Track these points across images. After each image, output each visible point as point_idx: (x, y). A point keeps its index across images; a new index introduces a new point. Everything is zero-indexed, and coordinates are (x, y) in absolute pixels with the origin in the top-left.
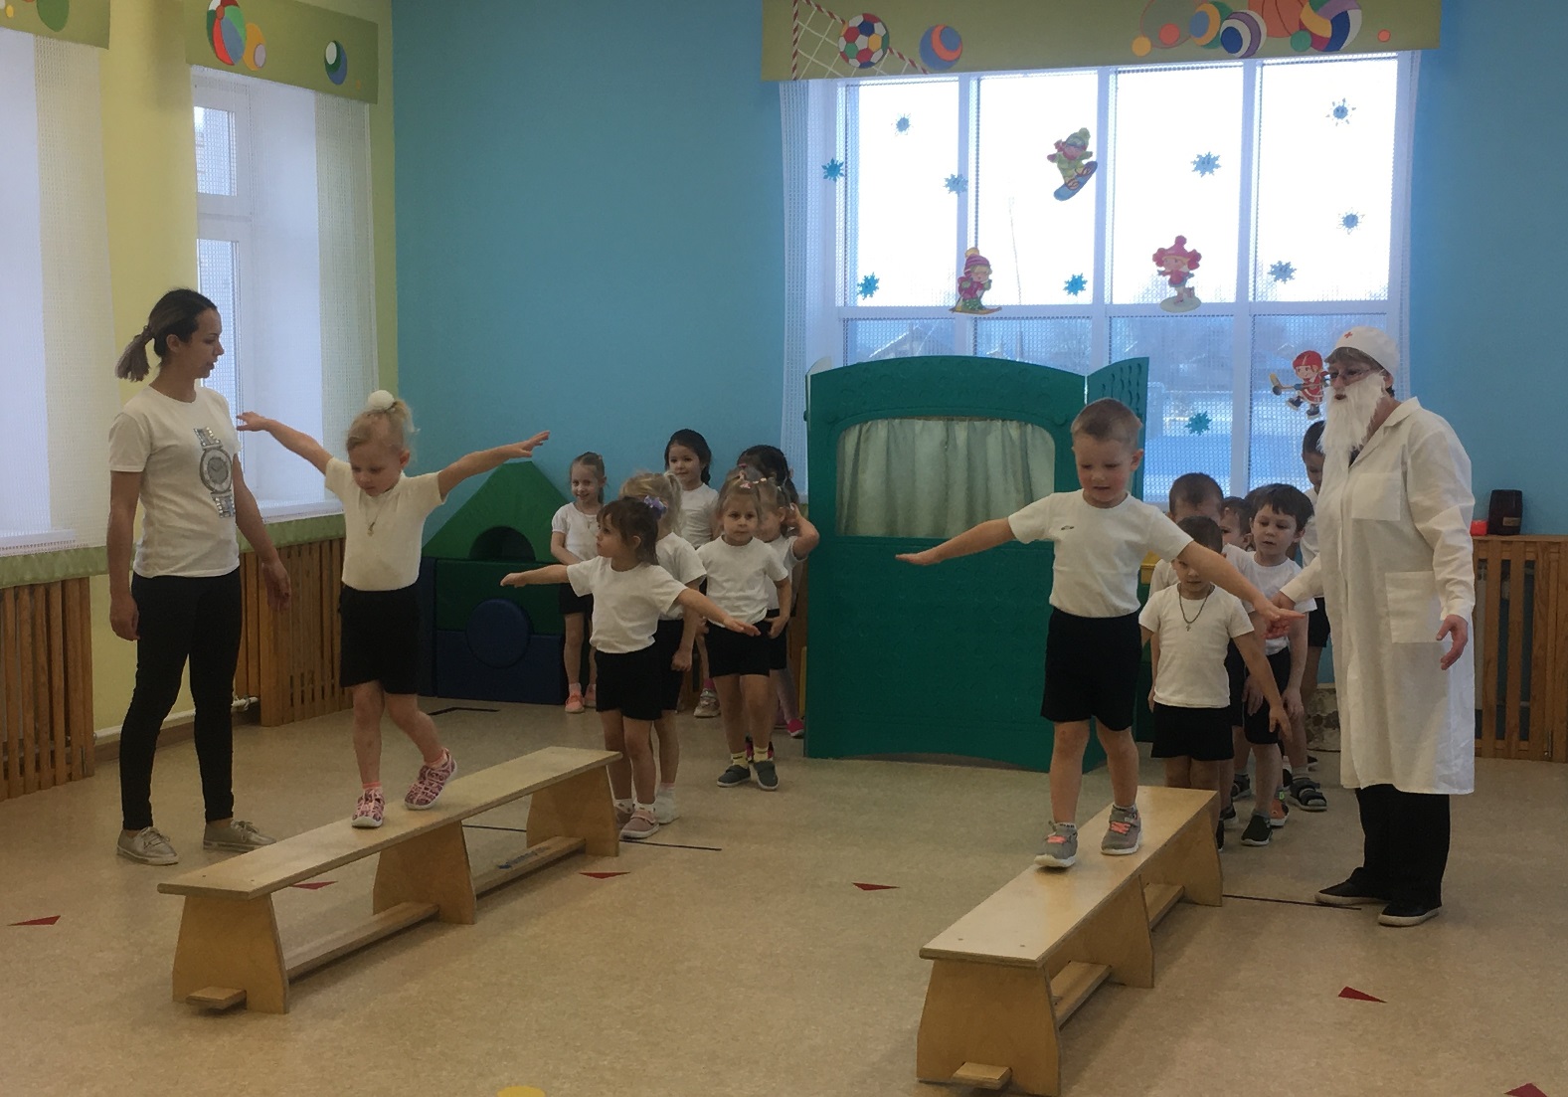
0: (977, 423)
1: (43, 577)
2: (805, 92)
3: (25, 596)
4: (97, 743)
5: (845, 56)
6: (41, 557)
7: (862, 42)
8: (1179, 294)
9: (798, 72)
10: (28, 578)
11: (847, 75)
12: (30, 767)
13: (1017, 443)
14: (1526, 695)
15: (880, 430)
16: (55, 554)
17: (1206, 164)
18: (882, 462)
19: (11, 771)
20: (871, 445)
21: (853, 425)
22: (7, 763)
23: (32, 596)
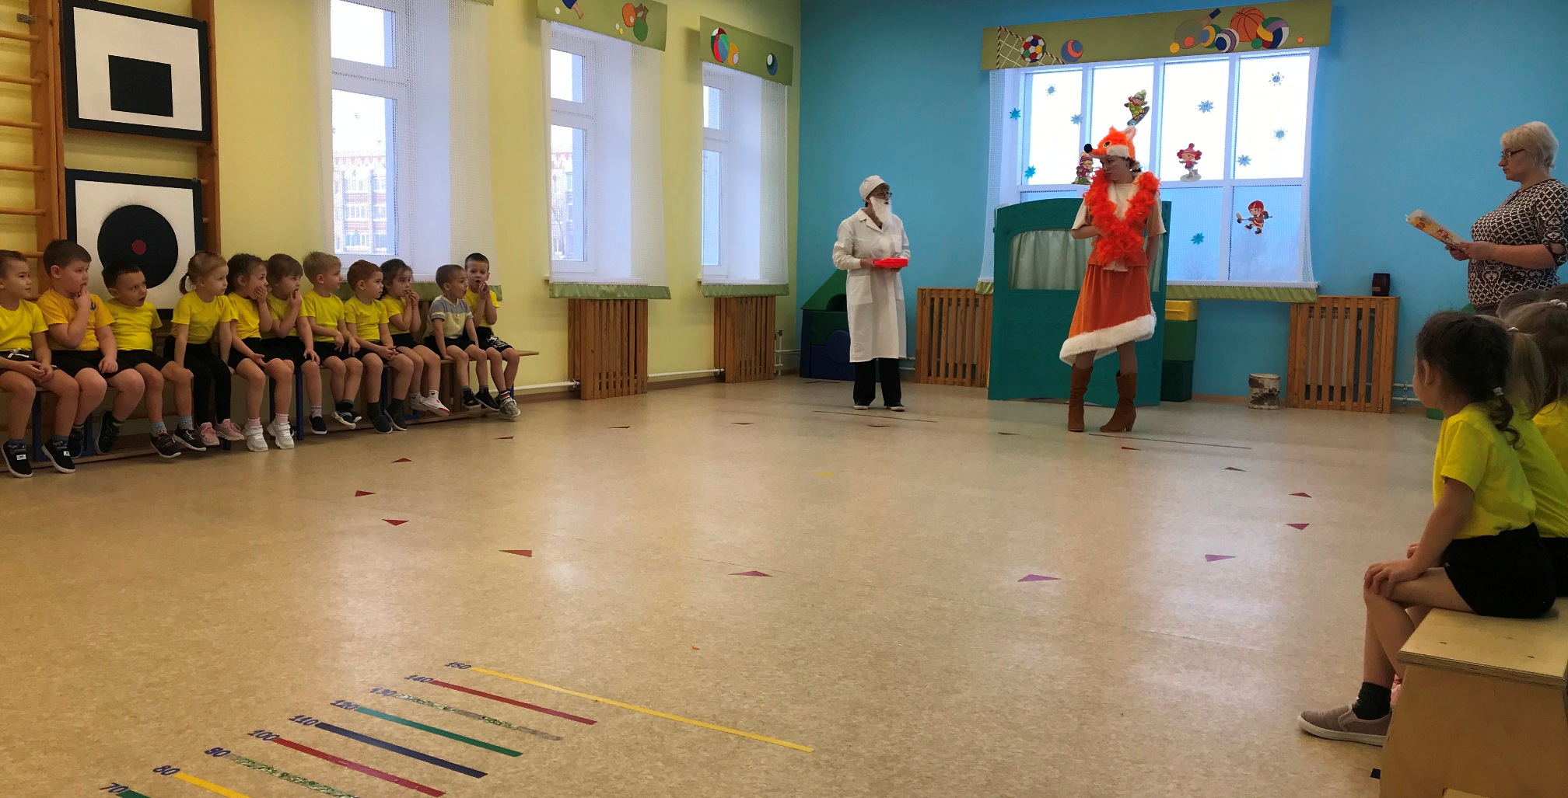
1: (625, 295)
2: (1003, 75)
3: (619, 304)
4: (648, 381)
5: (1023, 57)
6: (625, 287)
7: (1032, 49)
8: (1190, 173)
9: (998, 66)
10: (619, 296)
11: (1024, 66)
12: (618, 385)
14: (1369, 379)
15: (1032, 236)
16: (632, 286)
17: (1206, 107)
18: (1032, 252)
19: (609, 385)
20: (1027, 244)
21: (1016, 234)
22: (607, 383)
23: (622, 305)
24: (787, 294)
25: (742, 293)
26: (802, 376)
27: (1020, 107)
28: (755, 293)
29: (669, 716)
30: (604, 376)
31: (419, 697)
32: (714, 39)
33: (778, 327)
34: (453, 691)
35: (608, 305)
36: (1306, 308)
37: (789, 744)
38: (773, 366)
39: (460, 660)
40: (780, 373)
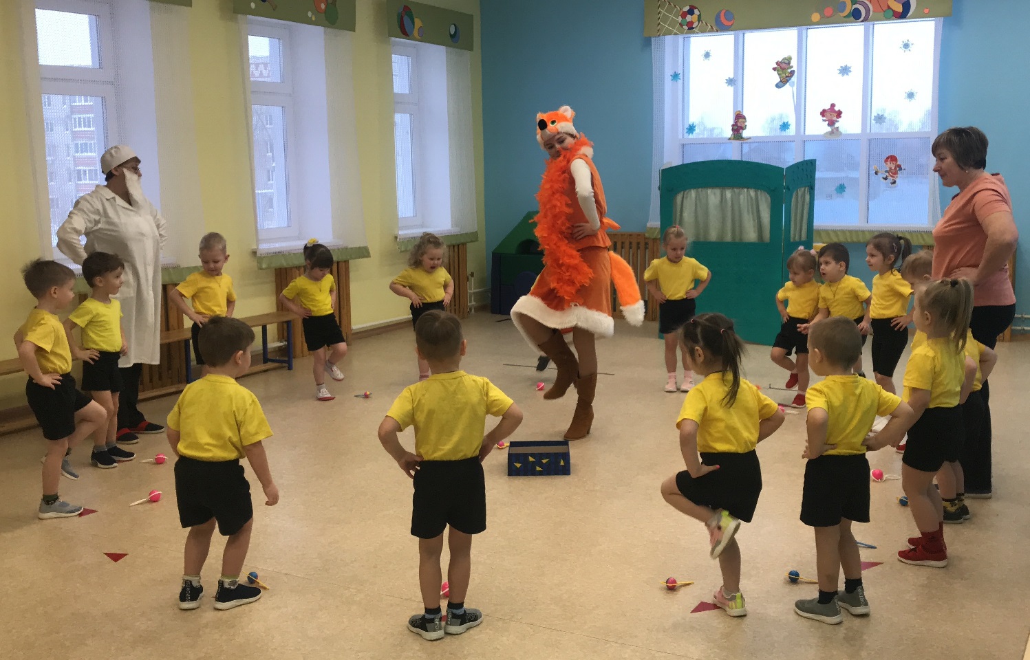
2: (664, 41)
5: (681, 25)
7: (689, 18)
8: (832, 130)
9: (661, 33)
11: (682, 33)
13: (754, 198)
17: (845, 70)
18: (693, 208)
20: (689, 201)
21: (679, 192)
24: (477, 241)
26: (493, 312)
27: (680, 71)
32: (400, 16)
38: (467, 306)
40: (473, 311)
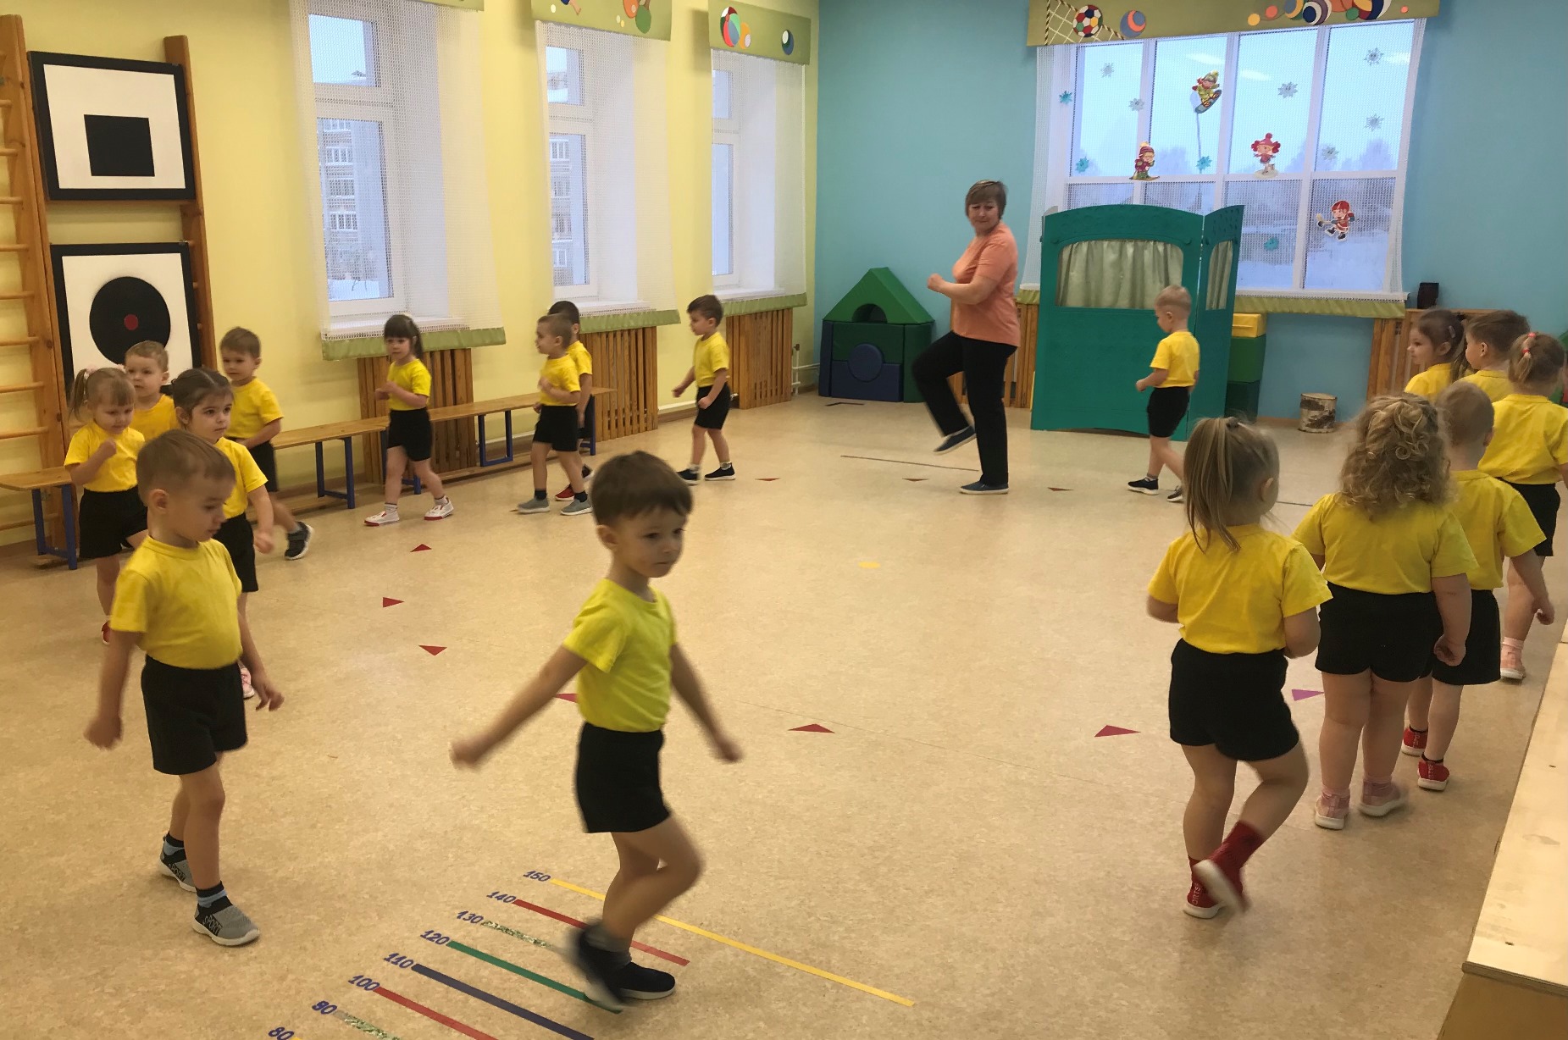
0: (1140, 244)
1: (633, 324)
3: (626, 334)
4: (659, 413)
5: (1076, 30)
6: (633, 315)
7: (1086, 22)
8: (1266, 168)
10: (626, 327)
11: (1077, 42)
12: (628, 423)
13: (1162, 253)
15: (1084, 246)
16: (638, 314)
17: (1288, 90)
18: (1083, 265)
19: (619, 424)
20: (1078, 257)
21: (1067, 245)
22: (617, 420)
23: (629, 334)
24: (805, 305)
25: (756, 309)
26: (821, 394)
27: (1070, 90)
28: (771, 307)
29: (759, 952)
30: (613, 414)
31: (506, 925)
32: (723, 20)
33: (796, 340)
34: (540, 916)
35: (615, 336)
36: (1391, 325)
37: (888, 996)
38: (791, 386)
39: (538, 868)
40: (797, 391)
